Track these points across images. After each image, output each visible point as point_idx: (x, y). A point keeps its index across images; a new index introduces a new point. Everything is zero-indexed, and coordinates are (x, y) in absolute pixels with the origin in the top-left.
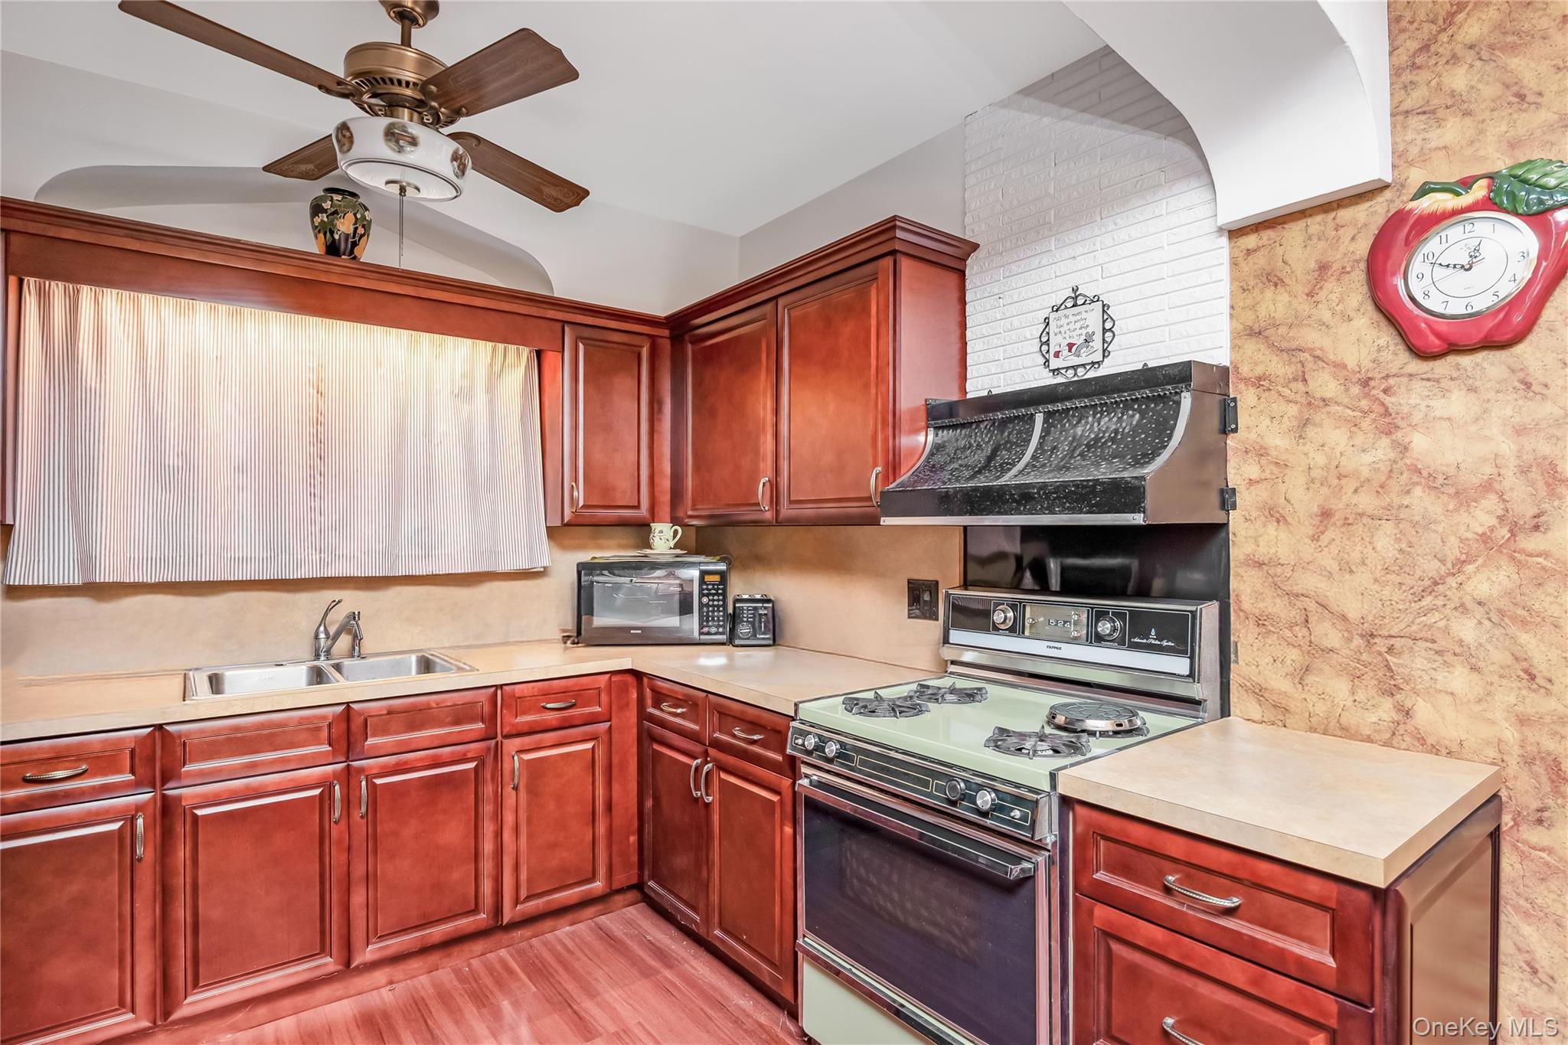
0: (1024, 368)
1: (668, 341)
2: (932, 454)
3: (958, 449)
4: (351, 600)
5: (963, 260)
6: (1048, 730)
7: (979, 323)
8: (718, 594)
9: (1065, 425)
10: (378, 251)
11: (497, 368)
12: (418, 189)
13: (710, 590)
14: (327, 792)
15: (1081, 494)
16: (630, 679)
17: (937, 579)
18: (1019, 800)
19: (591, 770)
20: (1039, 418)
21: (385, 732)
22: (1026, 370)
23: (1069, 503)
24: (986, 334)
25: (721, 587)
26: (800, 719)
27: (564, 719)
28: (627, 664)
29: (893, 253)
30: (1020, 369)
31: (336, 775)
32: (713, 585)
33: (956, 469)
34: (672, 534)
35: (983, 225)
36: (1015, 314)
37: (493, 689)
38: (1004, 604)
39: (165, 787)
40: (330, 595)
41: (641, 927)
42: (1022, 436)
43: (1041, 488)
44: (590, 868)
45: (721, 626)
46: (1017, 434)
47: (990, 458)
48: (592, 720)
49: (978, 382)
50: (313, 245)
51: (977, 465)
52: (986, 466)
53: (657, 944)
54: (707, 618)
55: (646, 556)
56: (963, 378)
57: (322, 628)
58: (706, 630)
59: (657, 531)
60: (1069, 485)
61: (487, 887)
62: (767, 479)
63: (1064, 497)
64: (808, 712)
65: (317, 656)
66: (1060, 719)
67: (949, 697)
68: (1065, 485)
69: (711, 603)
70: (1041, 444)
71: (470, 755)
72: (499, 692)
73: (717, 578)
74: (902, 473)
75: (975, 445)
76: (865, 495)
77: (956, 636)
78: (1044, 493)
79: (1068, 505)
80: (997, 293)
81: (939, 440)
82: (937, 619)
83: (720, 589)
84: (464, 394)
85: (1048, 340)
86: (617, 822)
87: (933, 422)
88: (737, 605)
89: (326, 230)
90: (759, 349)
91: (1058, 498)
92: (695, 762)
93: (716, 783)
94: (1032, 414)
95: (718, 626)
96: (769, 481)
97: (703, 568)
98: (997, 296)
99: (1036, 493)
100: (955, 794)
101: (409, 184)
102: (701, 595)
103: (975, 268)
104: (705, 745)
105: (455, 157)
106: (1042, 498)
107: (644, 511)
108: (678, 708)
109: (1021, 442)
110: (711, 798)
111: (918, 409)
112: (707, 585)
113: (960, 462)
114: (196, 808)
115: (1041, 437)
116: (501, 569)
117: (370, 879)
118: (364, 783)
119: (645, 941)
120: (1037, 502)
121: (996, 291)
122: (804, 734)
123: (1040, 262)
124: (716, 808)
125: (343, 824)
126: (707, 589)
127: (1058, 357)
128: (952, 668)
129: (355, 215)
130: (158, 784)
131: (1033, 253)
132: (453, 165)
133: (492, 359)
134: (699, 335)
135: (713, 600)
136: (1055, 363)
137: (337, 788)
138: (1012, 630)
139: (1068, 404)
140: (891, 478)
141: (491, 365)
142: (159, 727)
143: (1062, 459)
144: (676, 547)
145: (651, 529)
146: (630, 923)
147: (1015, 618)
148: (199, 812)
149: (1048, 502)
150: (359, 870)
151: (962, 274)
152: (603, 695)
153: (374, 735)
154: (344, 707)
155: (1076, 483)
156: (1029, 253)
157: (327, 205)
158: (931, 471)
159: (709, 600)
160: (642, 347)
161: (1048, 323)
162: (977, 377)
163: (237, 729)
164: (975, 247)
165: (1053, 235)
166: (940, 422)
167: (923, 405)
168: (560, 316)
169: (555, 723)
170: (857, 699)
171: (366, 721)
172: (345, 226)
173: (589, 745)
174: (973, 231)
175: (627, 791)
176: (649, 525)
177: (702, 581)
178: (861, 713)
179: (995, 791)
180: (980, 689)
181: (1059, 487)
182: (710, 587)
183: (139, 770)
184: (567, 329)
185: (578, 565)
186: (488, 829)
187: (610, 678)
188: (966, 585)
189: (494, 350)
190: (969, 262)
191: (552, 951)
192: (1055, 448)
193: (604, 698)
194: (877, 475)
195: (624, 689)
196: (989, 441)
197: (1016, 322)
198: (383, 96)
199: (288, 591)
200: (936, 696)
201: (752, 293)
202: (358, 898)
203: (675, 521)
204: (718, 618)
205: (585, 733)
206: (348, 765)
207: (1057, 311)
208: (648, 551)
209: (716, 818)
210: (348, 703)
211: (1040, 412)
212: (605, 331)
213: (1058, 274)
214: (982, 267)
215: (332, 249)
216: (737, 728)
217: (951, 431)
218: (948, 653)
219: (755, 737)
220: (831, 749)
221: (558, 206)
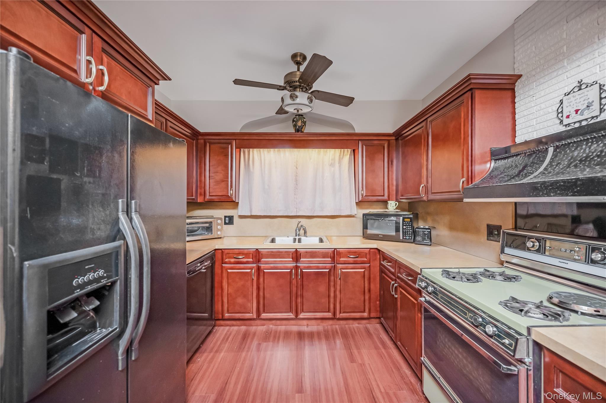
0: (548, 127)
1: (395, 141)
2: (492, 171)
3: (505, 168)
4: (304, 222)
5: (514, 84)
6: (546, 304)
7: (522, 110)
8: (410, 226)
9: (567, 151)
10: (309, 129)
11: (341, 156)
12: (302, 110)
13: (407, 224)
14: (291, 271)
15: (567, 186)
16: (376, 251)
17: (501, 225)
18: (509, 336)
19: (363, 278)
20: (551, 150)
21: (305, 257)
22: (549, 128)
23: (559, 191)
24: (526, 114)
25: (411, 223)
26: (422, 275)
27: (355, 261)
28: (375, 246)
29: (471, 89)
30: (545, 128)
31: (293, 267)
32: (408, 222)
33: (502, 177)
34: (395, 204)
35: (524, 65)
36: (542, 102)
37: (334, 249)
38: (533, 239)
39: (259, 263)
40: (300, 220)
41: (379, 331)
42: (540, 159)
43: (542, 184)
44: (363, 308)
45: (410, 237)
46: (537, 159)
47: (520, 172)
48: (363, 263)
49: (522, 137)
50: (292, 130)
51: (513, 175)
52: (518, 175)
53: (382, 339)
54: (405, 234)
55: (386, 212)
56: (514, 136)
57: (297, 228)
58: (405, 237)
59: (390, 203)
60: (560, 182)
61: (332, 306)
62: (424, 185)
63: (556, 188)
64: (427, 272)
65: (296, 236)
66: (556, 300)
67: (499, 278)
68: (557, 182)
69: (407, 228)
70: (551, 163)
71: (327, 267)
72: (335, 250)
73: (409, 220)
74: (476, 181)
75: (514, 166)
76: (458, 190)
77: (507, 250)
78: (544, 186)
79: (559, 192)
80: (532, 94)
81: (497, 165)
82: (499, 242)
83: (410, 224)
84: (332, 165)
85: (562, 111)
86: (372, 296)
87: (493, 158)
88: (416, 230)
89: (295, 126)
90: (421, 139)
91: (553, 188)
92: (392, 282)
93: (399, 291)
94: (546, 148)
95: (409, 237)
96: (425, 185)
97: (404, 216)
98: (532, 96)
99: (539, 187)
100: (476, 323)
101: (299, 109)
102: (403, 225)
103: (520, 86)
104: (396, 277)
105: (308, 98)
106: (543, 189)
107: (386, 197)
108: (389, 263)
109: (539, 162)
110: (397, 296)
111: (486, 153)
112: (406, 222)
113: (505, 174)
114: (264, 270)
115: (551, 159)
116: (342, 214)
117: (302, 296)
118: (299, 270)
119: (379, 337)
120: (540, 191)
121: (531, 93)
122: (422, 281)
123: (557, 74)
124: (399, 300)
125: (295, 280)
126: (405, 223)
127: (569, 118)
128: (505, 265)
129: (301, 120)
130: (257, 263)
131: (553, 70)
132: (308, 101)
133: (340, 154)
134: (404, 136)
135: (408, 227)
136: (566, 121)
137: (293, 270)
138: (538, 251)
139: (569, 141)
140: (470, 182)
141: (340, 155)
142: (257, 249)
143: (562, 169)
144: (396, 209)
145: (388, 203)
146: (376, 329)
147: (540, 246)
148: (265, 271)
149: (546, 191)
150: (299, 293)
151: (513, 90)
152: (367, 255)
153: (302, 258)
154: (295, 249)
155: (564, 180)
156: (550, 71)
157: (295, 120)
158: (490, 179)
159: (406, 227)
160: (385, 144)
161: (562, 103)
162: (521, 135)
163: (272, 252)
164: (520, 76)
165: (566, 58)
166: (497, 157)
167: (489, 151)
168: (357, 138)
169: (352, 262)
170: (448, 271)
171: (301, 254)
172: (299, 124)
173: (363, 270)
174: (519, 69)
175: (376, 287)
176: (387, 202)
177: (403, 221)
178: (447, 277)
179: (496, 326)
180: (517, 276)
181: (553, 183)
182: (406, 223)
183: (254, 259)
184: (360, 142)
185: (363, 214)
186: (332, 289)
187: (370, 250)
188: (516, 228)
189: (341, 151)
190: (517, 84)
191: (350, 330)
192: (559, 163)
193: (368, 256)
194: (463, 182)
195: (375, 254)
196: (522, 163)
197: (543, 106)
198: (292, 87)
199: (291, 218)
200: (492, 276)
201: (418, 119)
202: (299, 300)
203: (397, 200)
204: (409, 234)
205: (361, 266)
206: (296, 265)
207: (568, 95)
208: (387, 210)
209: (399, 303)
210: (296, 249)
211: (551, 147)
212: (372, 141)
213: (568, 77)
214: (524, 85)
215: (297, 131)
216: (404, 274)
217: (503, 160)
218: (503, 258)
219: (410, 278)
220: (430, 289)
221: (347, 105)
